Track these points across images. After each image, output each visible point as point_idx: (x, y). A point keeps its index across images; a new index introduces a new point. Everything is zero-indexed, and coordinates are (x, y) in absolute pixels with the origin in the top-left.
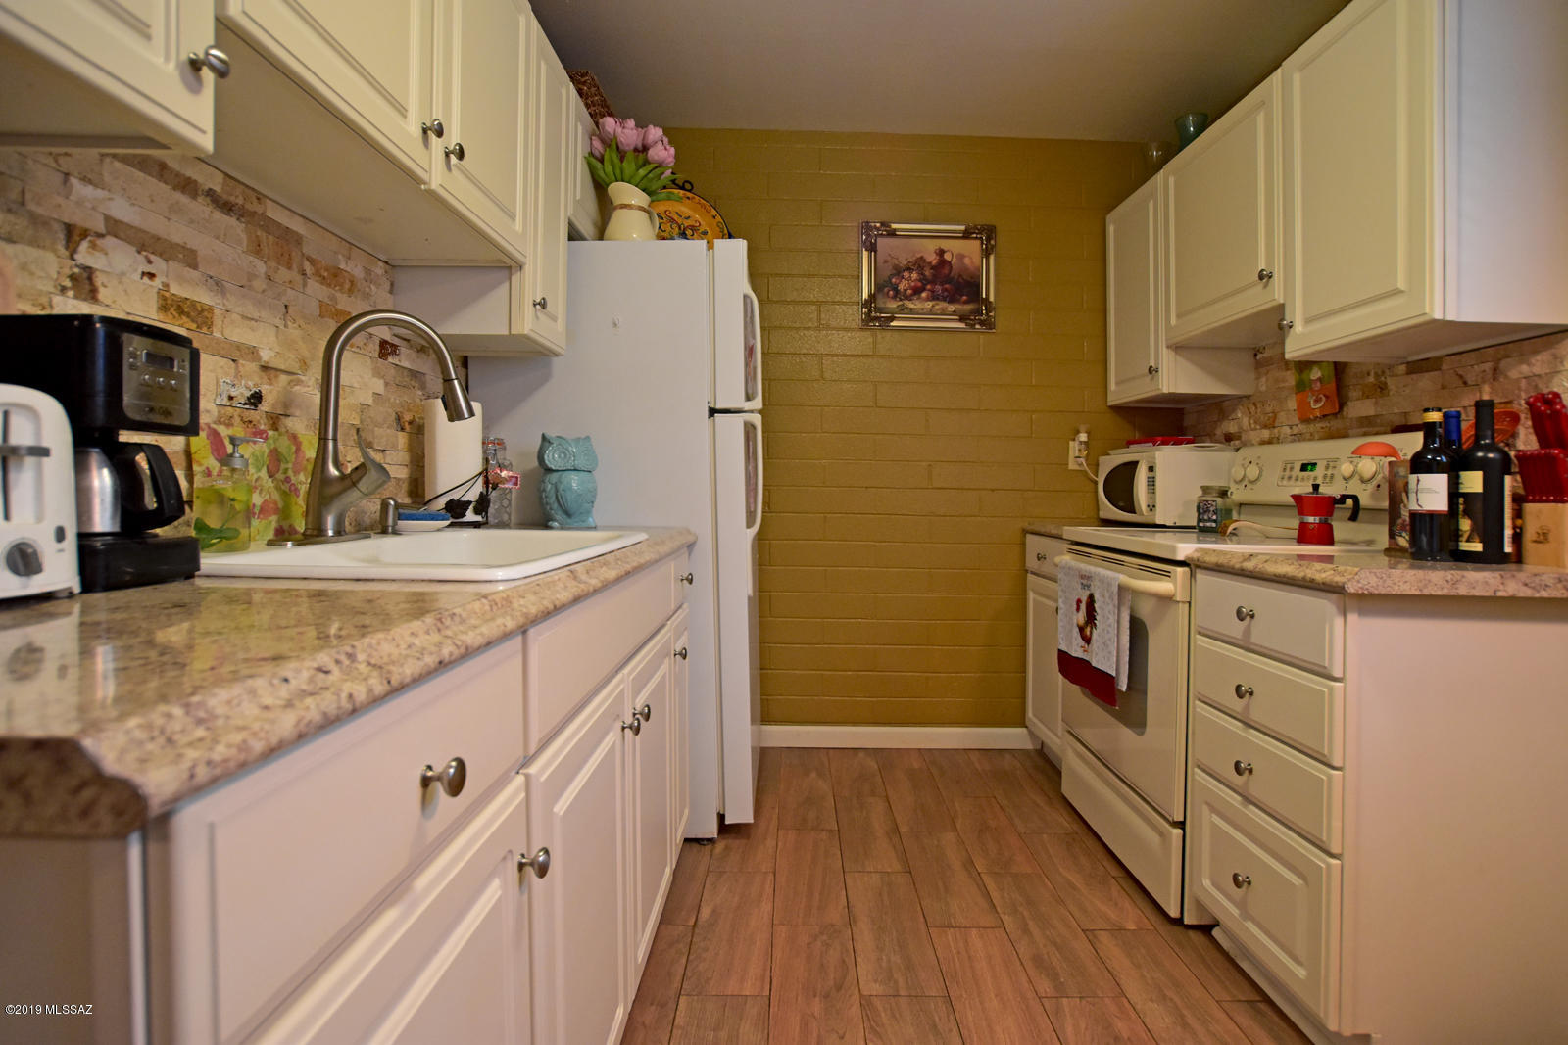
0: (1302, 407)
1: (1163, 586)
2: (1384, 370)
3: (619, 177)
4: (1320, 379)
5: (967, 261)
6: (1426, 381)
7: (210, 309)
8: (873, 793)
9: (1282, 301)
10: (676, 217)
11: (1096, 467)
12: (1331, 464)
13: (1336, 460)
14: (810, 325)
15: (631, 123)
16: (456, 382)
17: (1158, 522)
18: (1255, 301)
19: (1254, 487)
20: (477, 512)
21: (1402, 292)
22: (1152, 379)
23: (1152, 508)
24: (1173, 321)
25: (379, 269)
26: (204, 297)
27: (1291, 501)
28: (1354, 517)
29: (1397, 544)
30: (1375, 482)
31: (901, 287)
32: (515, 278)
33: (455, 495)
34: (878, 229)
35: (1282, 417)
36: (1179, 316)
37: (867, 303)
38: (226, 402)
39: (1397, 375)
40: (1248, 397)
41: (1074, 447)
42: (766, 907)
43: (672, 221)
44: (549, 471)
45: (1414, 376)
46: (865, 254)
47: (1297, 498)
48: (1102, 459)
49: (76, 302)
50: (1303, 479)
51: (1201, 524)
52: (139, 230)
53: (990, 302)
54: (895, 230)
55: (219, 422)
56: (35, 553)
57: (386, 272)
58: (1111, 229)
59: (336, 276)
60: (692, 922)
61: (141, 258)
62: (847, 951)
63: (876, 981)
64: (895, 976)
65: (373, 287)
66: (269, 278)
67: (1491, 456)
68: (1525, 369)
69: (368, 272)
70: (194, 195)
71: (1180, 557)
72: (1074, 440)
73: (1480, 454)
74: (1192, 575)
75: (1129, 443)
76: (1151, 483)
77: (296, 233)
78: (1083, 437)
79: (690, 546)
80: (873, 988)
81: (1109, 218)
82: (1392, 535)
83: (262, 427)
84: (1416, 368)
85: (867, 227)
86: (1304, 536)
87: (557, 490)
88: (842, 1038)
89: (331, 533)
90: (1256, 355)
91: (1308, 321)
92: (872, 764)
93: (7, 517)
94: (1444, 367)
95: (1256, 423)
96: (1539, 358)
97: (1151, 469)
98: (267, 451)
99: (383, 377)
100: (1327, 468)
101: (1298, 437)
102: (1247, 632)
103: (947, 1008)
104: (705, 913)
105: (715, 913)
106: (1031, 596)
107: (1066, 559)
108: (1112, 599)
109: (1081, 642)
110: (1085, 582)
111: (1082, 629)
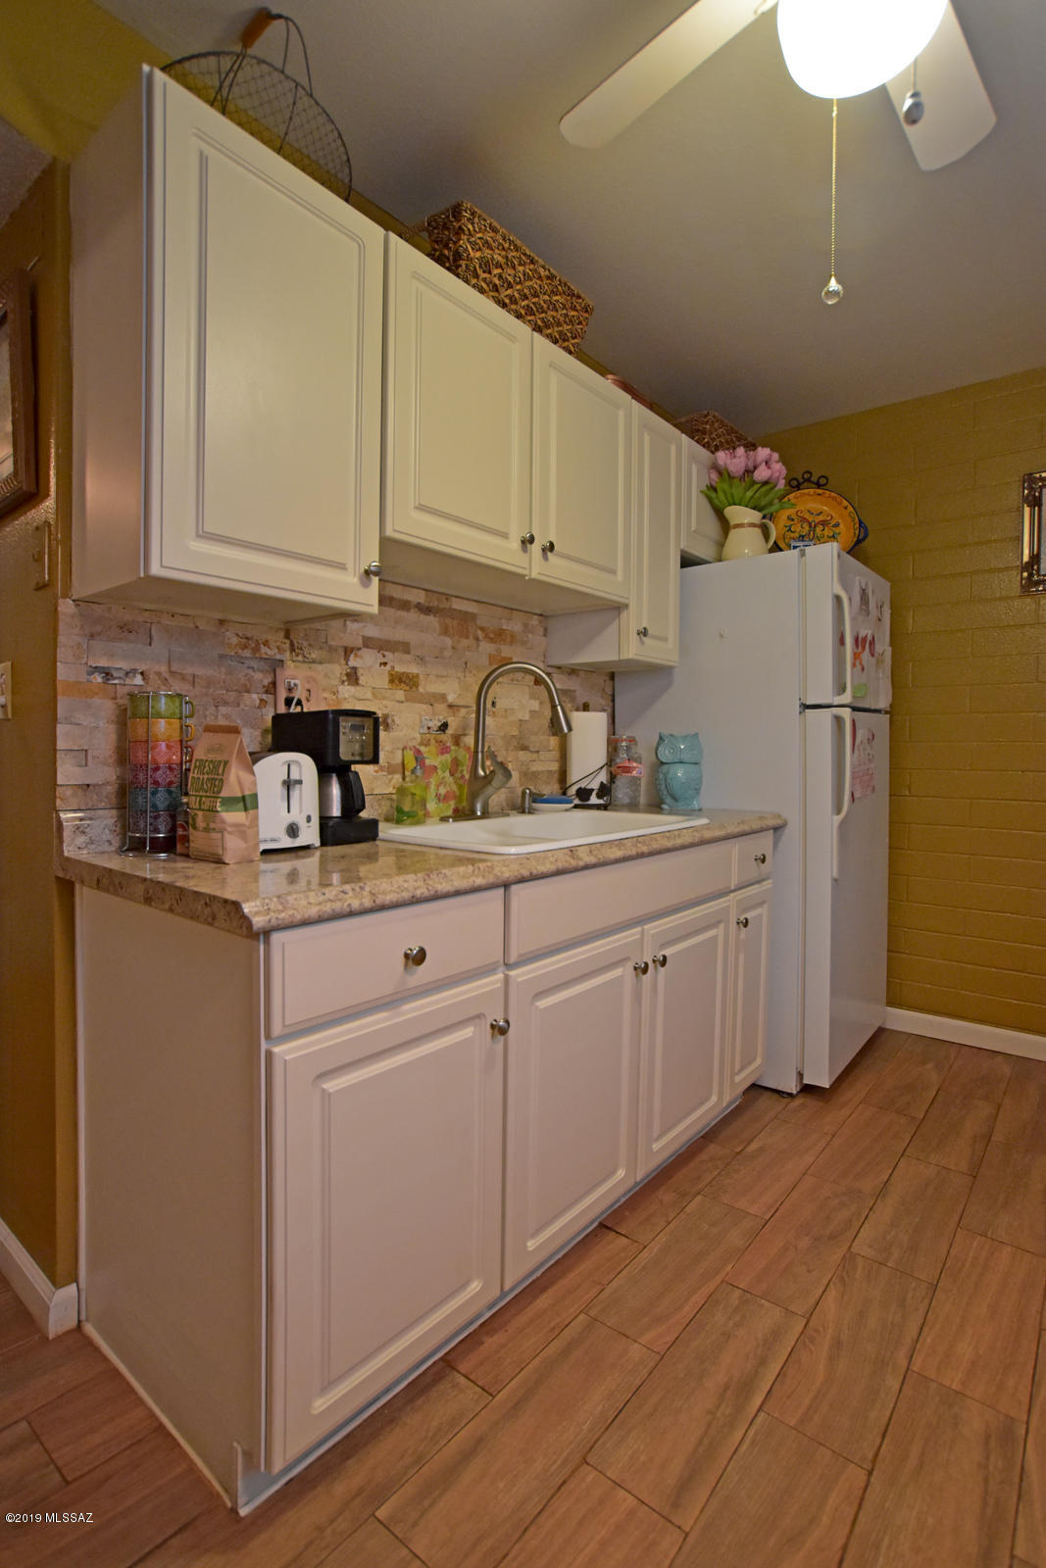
3: (731, 501)
7: (417, 676)
8: (988, 1099)
10: (807, 516)
15: (741, 451)
16: (559, 707)
20: (599, 796)
25: (535, 621)
26: (413, 669)
32: (624, 615)
33: (583, 785)
34: (1043, 480)
37: (1028, 566)
38: (426, 730)
42: (809, 1159)
43: (804, 519)
44: (663, 763)
46: (1027, 510)
49: (349, 687)
52: (380, 640)
55: (421, 744)
56: (298, 828)
57: (540, 622)
59: (500, 635)
60: (738, 1150)
61: (380, 655)
62: (860, 1215)
63: (870, 1247)
64: (893, 1250)
65: (530, 636)
66: (453, 648)
69: (526, 625)
70: (408, 610)
77: (472, 613)
79: (777, 829)
80: (862, 1247)
83: (448, 744)
85: (1029, 480)
87: (666, 779)
88: (810, 1271)
89: (479, 814)
92: (1006, 1070)
93: (289, 811)
98: (450, 760)
99: (538, 699)
103: (927, 1293)
104: (754, 1146)
105: (761, 1149)
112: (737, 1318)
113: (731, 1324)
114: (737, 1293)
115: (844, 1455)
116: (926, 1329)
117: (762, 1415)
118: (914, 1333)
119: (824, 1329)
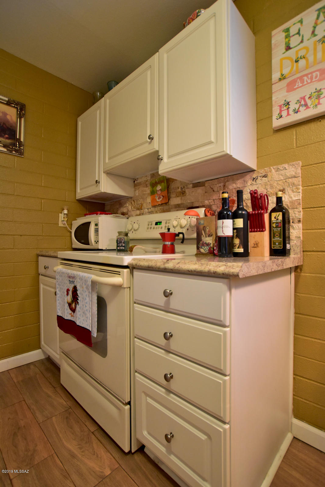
0: (153, 200)
1: (116, 280)
2: (184, 186)
4: (160, 190)
6: (200, 190)
9: (157, 149)
11: (71, 225)
12: (168, 222)
13: (169, 220)
17: (100, 248)
19: (136, 232)
21: (213, 142)
22: (97, 186)
23: (97, 242)
24: (107, 161)
28: (182, 242)
29: (200, 252)
30: (186, 228)
35: (145, 205)
36: (109, 159)
39: (189, 188)
40: (131, 198)
41: (61, 216)
45: (195, 188)
47: (162, 235)
48: (73, 222)
50: (156, 228)
51: (118, 248)
53: (21, 142)
58: (80, 123)
67: (244, 212)
68: (234, 185)
71: (125, 264)
72: (61, 213)
73: (240, 212)
74: (132, 273)
75: (85, 215)
76: (97, 231)
78: (66, 212)
81: (79, 119)
82: (198, 248)
84: (197, 185)
86: (165, 251)
90: (134, 182)
91: (169, 157)
94: (206, 185)
95: (134, 208)
96: (239, 181)
97: (96, 225)
100: (166, 223)
101: (151, 213)
106: (42, 286)
107: (60, 268)
108: (87, 288)
109: (70, 312)
110: (71, 280)
111: (70, 305)
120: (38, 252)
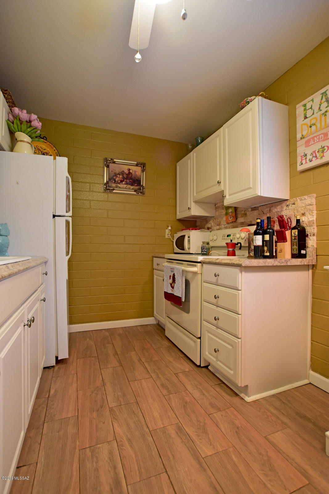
0: (227, 219)
1: (194, 269)
2: (246, 210)
3: (20, 130)
4: (231, 212)
5: (137, 173)
6: (255, 213)
8: (108, 343)
9: (223, 189)
10: (40, 149)
11: (173, 237)
12: (234, 235)
13: (235, 234)
14: (87, 190)
15: (25, 111)
17: (191, 253)
18: (216, 189)
19: (216, 242)
21: (251, 188)
22: (189, 211)
23: (189, 248)
24: (195, 194)
27: (225, 245)
28: (240, 249)
29: (250, 255)
30: (245, 239)
31: (117, 180)
34: (110, 161)
35: (222, 223)
36: (196, 193)
37: (106, 184)
39: (249, 211)
40: (213, 217)
41: (167, 231)
42: (75, 385)
43: (39, 150)
45: (253, 211)
46: (106, 168)
47: (227, 244)
48: (175, 235)
50: (228, 239)
51: (202, 253)
53: (143, 186)
54: (115, 161)
58: (178, 167)
60: (47, 396)
62: (103, 394)
63: (114, 402)
64: (120, 399)
67: (270, 231)
68: (276, 210)
71: (199, 261)
72: (167, 229)
73: (268, 230)
74: (202, 265)
75: (183, 230)
76: (189, 241)
78: (170, 228)
79: (46, 263)
80: (112, 404)
81: (178, 164)
82: (249, 253)
84: (254, 209)
85: (106, 160)
86: (228, 255)
88: (104, 423)
90: (215, 205)
91: (230, 195)
92: (107, 334)
94: (259, 209)
95: (215, 224)
96: (278, 207)
97: (189, 237)
100: (233, 236)
101: (226, 228)
102: (217, 280)
103: (137, 405)
104: (52, 392)
105: (56, 391)
106: (155, 277)
107: (166, 264)
108: (180, 274)
109: (171, 288)
110: (172, 270)
111: (171, 284)
112: (95, 460)
113: (95, 464)
114: (88, 450)
115: (157, 474)
116: (145, 416)
117: (129, 486)
118: (143, 419)
119: (122, 438)
120: (153, 255)
